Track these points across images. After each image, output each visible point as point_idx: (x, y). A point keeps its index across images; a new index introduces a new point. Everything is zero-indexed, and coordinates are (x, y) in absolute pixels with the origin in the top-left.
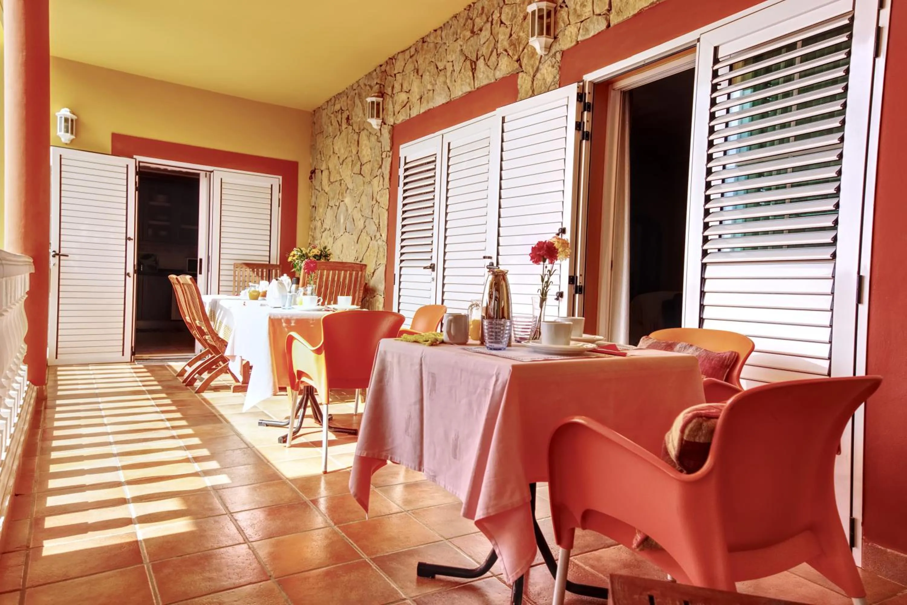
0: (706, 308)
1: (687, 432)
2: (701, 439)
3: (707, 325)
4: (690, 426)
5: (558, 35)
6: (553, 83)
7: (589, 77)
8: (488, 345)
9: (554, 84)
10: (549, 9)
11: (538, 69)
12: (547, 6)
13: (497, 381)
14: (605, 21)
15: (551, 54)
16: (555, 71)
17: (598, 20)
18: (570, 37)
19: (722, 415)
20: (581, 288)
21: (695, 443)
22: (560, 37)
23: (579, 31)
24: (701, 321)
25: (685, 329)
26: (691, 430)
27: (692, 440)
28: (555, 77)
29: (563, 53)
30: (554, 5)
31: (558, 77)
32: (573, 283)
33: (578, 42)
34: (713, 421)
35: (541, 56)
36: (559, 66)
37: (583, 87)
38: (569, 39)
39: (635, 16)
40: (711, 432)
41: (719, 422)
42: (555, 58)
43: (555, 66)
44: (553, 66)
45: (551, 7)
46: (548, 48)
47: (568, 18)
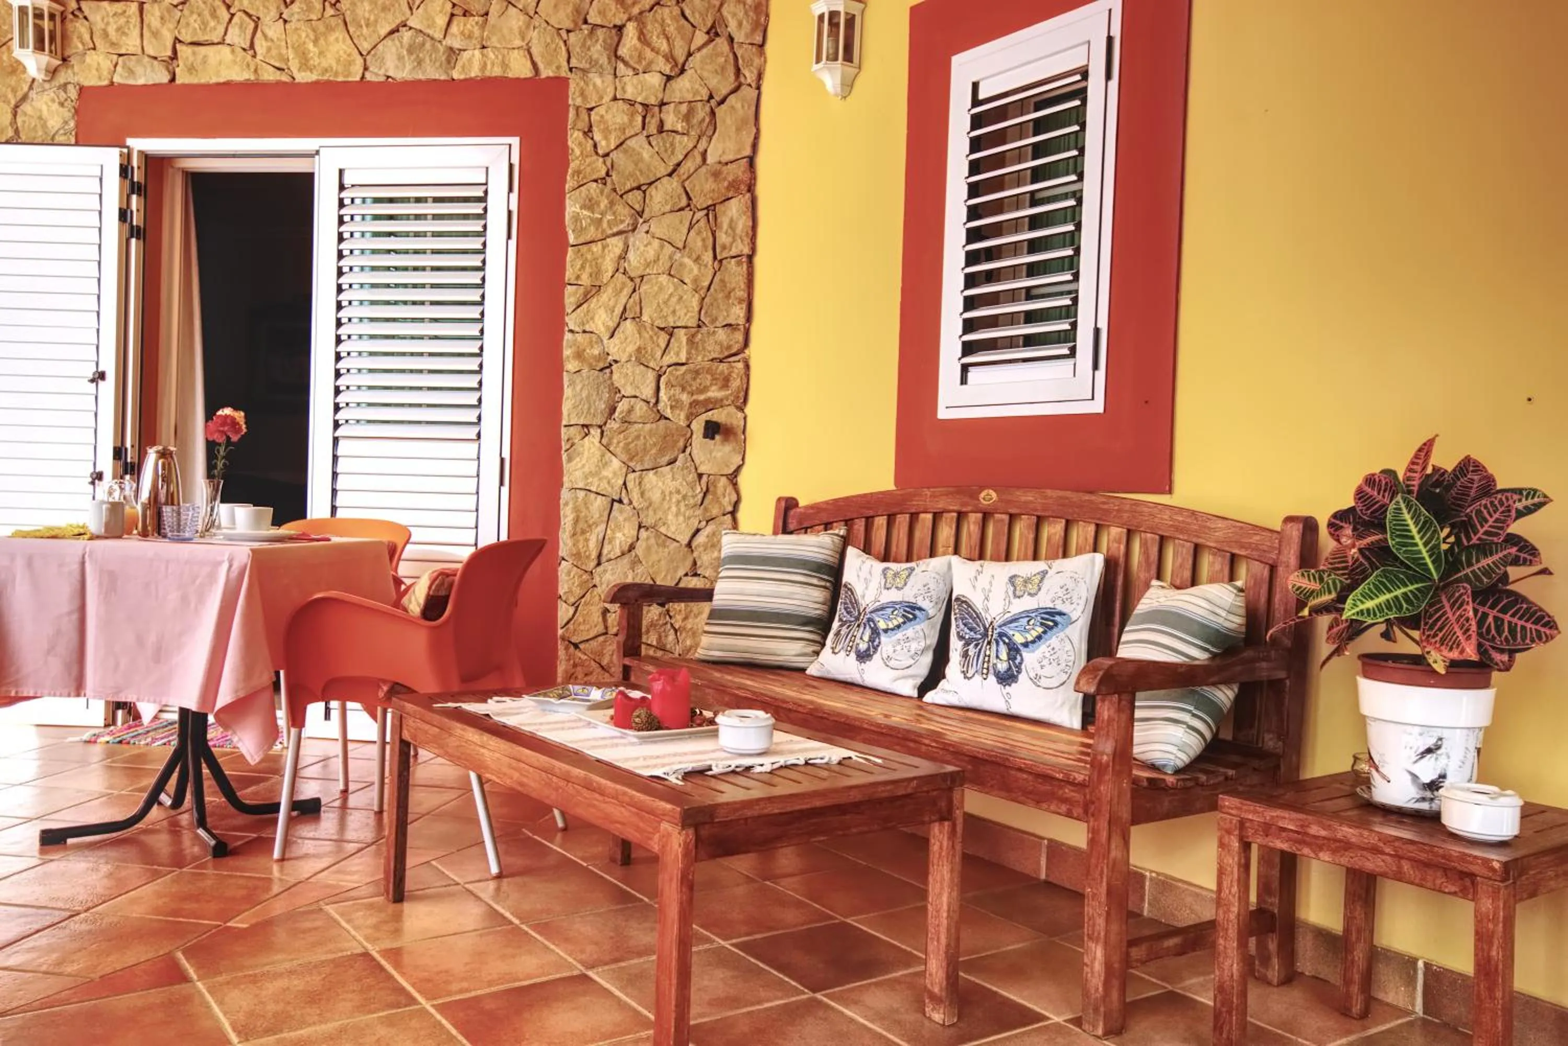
0: (339, 493)
1: (433, 587)
2: (443, 593)
3: (340, 514)
4: (437, 582)
5: (69, 57)
6: (62, 132)
7: (140, 144)
8: (169, 534)
9: (65, 134)
10: (53, 11)
11: (25, 98)
12: (49, 7)
13: (230, 566)
14: (167, 73)
15: (56, 83)
16: (67, 113)
17: (152, 65)
18: (97, 70)
19: (459, 574)
20: (132, 465)
21: (438, 597)
22: (73, 61)
23: (115, 66)
24: (334, 509)
25: (312, 520)
26: (437, 586)
27: (436, 594)
28: (66, 123)
29: (82, 90)
30: (61, 8)
31: (72, 124)
32: (120, 459)
33: (112, 83)
34: (451, 578)
35: (34, 80)
36: (74, 107)
37: (129, 156)
38: (94, 72)
39: (218, 84)
40: (451, 585)
41: (457, 578)
42: (66, 92)
43: (66, 104)
44: (62, 104)
45: (57, 10)
46: (53, 73)
47: (92, 38)
